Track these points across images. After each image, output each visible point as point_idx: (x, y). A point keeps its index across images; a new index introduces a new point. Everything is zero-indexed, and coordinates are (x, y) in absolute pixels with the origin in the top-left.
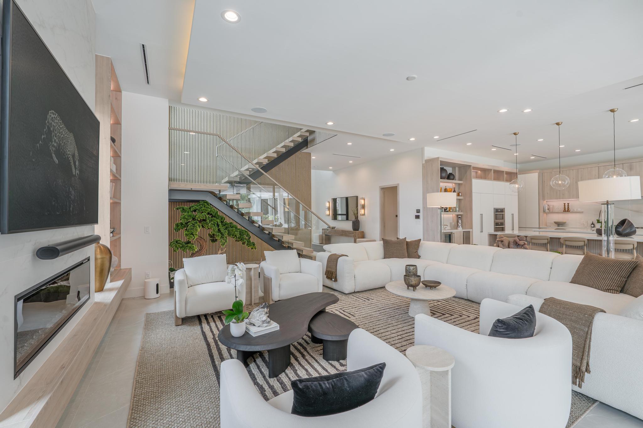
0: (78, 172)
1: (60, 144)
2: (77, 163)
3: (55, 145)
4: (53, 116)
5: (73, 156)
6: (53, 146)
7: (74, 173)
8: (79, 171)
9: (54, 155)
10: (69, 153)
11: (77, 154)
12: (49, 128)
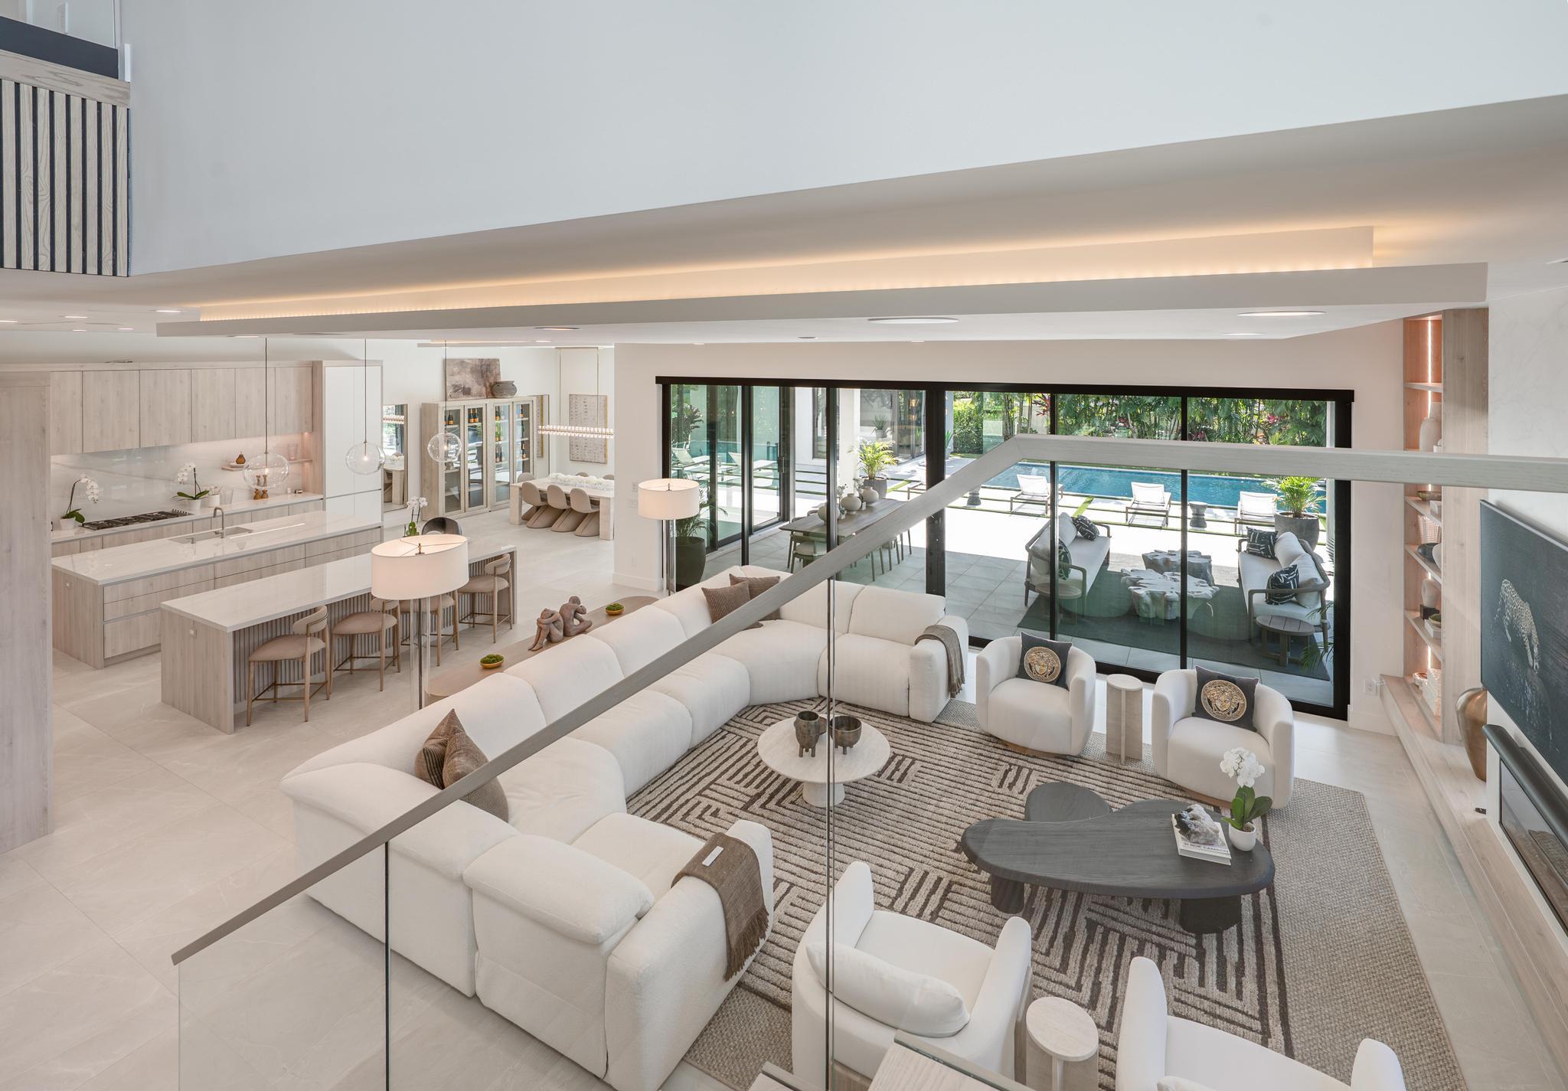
0: (1536, 664)
1: (1512, 619)
2: (1536, 650)
3: (1508, 619)
4: (1506, 586)
5: (1530, 637)
6: (1506, 620)
7: (1531, 664)
8: (1539, 664)
9: (1507, 631)
10: (1523, 631)
11: (1535, 636)
12: (1503, 600)
